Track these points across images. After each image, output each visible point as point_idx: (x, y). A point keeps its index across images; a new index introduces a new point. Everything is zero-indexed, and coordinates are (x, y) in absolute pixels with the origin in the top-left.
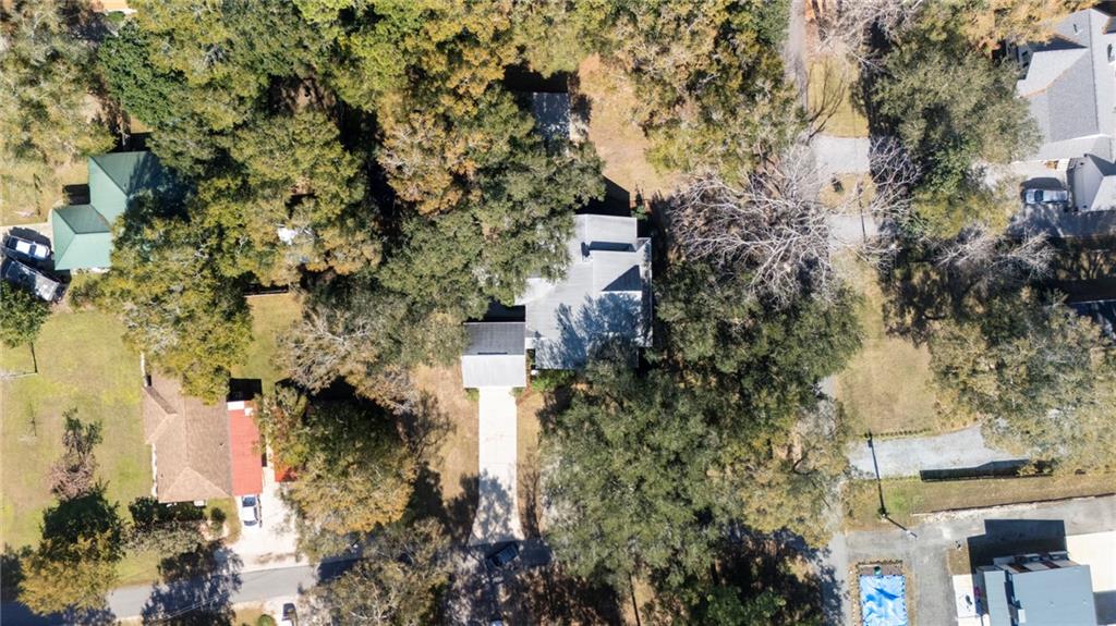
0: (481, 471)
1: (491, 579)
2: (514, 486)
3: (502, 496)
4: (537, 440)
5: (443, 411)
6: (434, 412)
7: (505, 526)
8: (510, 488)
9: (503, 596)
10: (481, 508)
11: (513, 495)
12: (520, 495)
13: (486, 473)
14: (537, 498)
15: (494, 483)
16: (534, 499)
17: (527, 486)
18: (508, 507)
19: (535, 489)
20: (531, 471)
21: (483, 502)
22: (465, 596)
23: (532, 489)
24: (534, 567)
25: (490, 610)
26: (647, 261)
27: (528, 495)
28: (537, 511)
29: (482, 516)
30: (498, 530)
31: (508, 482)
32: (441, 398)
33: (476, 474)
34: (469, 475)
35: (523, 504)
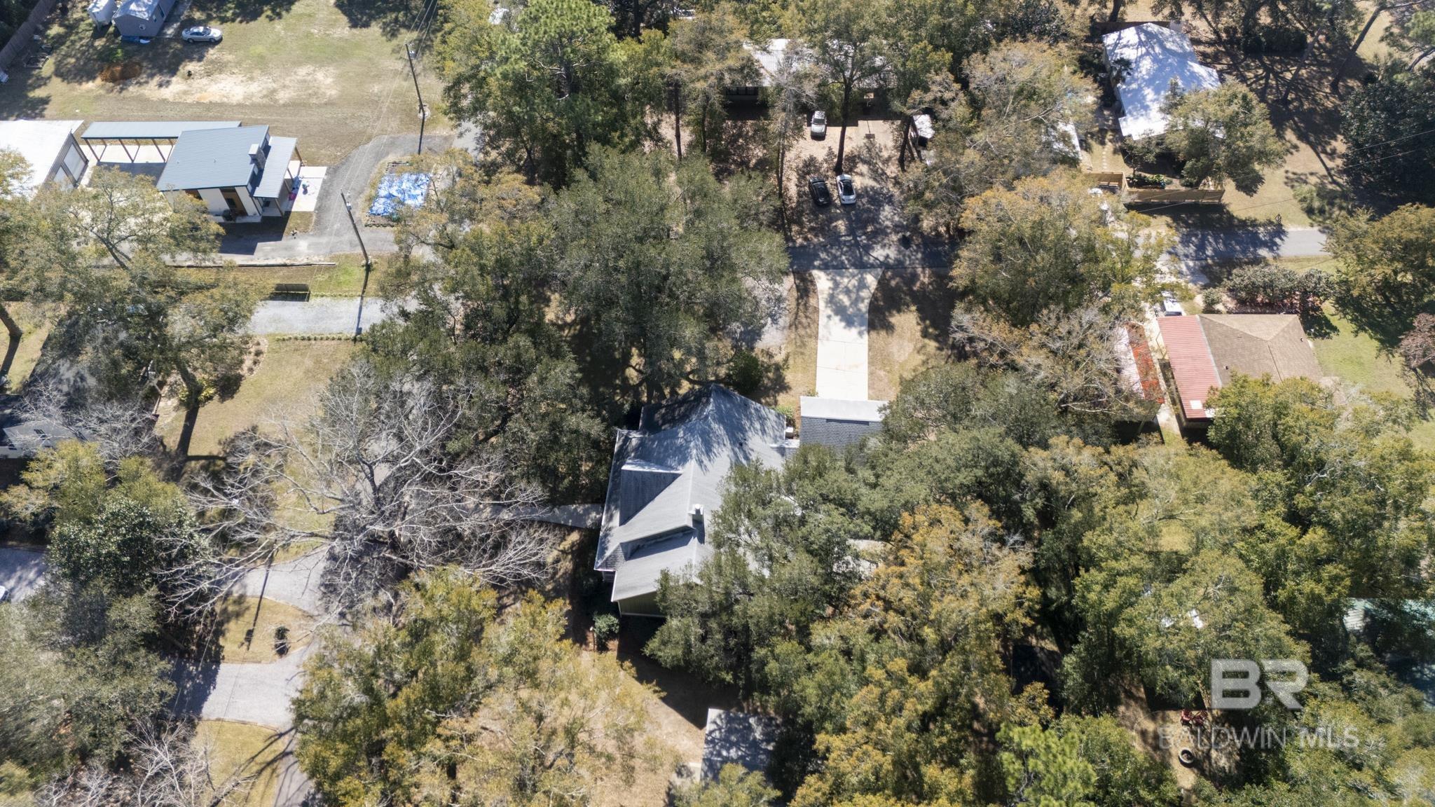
0: (866, 336)
1: (855, 238)
2: (822, 320)
3: (840, 310)
4: (791, 362)
7: (836, 284)
8: (829, 317)
9: (841, 225)
10: (867, 302)
11: (824, 310)
12: (816, 310)
13: (860, 333)
14: (794, 306)
15: (849, 322)
16: (798, 304)
17: (807, 317)
18: (832, 300)
19: (797, 314)
20: (801, 332)
21: (864, 306)
22: (887, 227)
23: (801, 314)
24: (802, 246)
25: (856, 215)
26: (606, 536)
27: (806, 309)
28: (795, 294)
29: (865, 294)
30: (846, 280)
31: (831, 323)
33: (873, 334)
34: (883, 333)
35: (812, 301)
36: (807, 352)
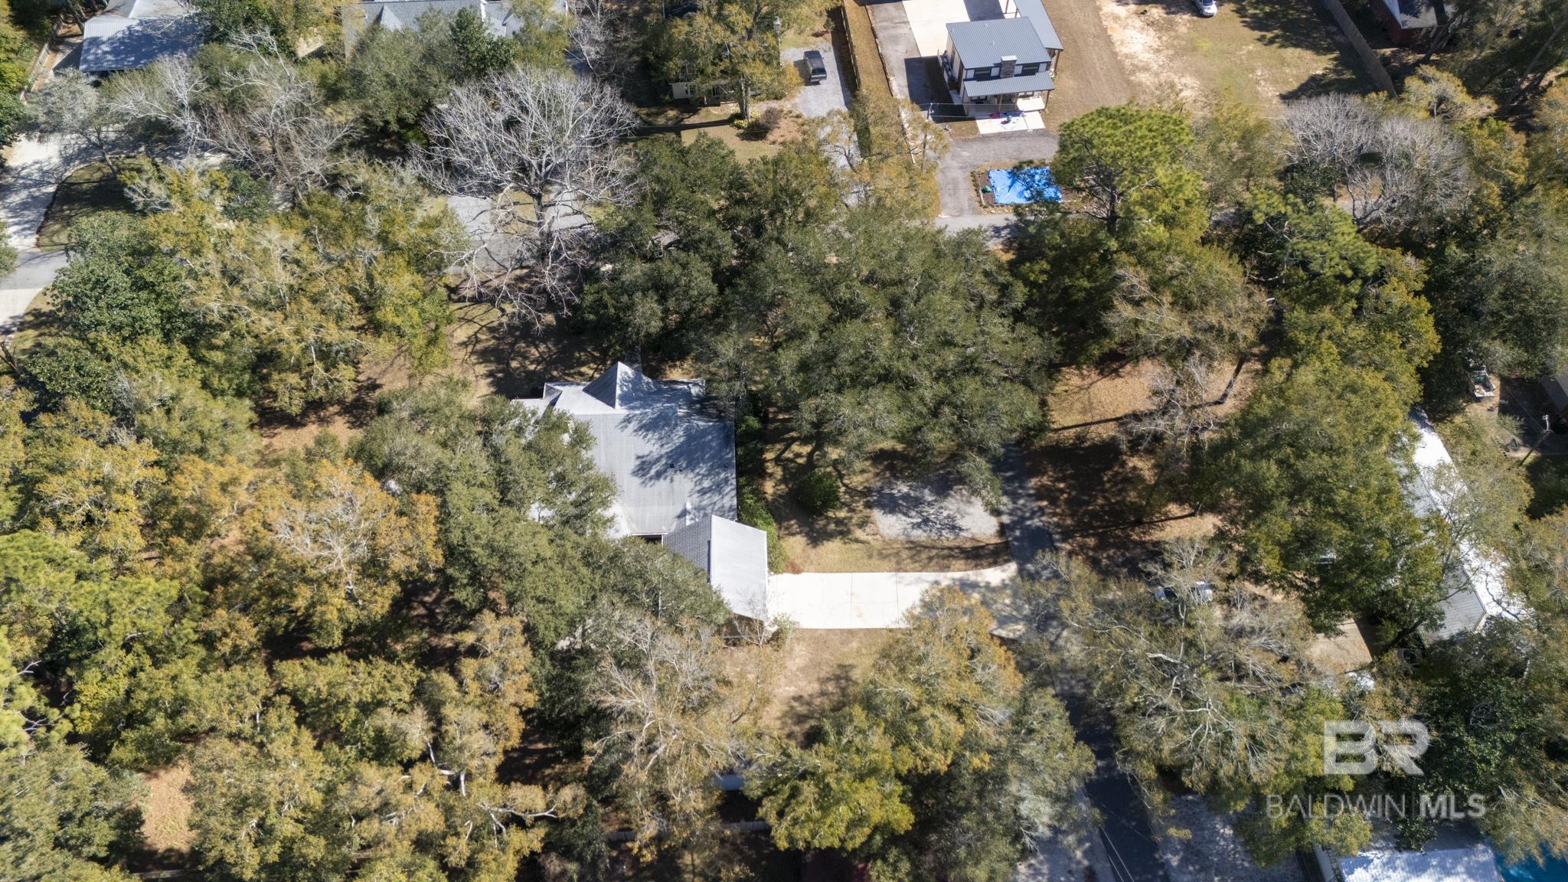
2: (930, 576)
3: (950, 594)
4: (855, 546)
5: (815, 687)
6: (818, 701)
7: (998, 590)
8: (937, 583)
11: (946, 577)
12: (945, 568)
14: (946, 544)
15: (930, 604)
16: (950, 549)
17: (930, 559)
18: (966, 586)
19: (934, 547)
20: (905, 554)
23: (934, 552)
27: (944, 557)
28: (968, 545)
30: (1008, 601)
31: (926, 585)
32: (792, 690)
35: (960, 563)
36: (875, 561)
